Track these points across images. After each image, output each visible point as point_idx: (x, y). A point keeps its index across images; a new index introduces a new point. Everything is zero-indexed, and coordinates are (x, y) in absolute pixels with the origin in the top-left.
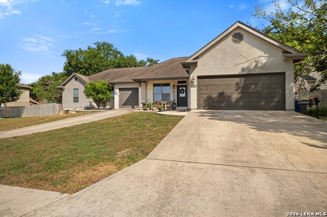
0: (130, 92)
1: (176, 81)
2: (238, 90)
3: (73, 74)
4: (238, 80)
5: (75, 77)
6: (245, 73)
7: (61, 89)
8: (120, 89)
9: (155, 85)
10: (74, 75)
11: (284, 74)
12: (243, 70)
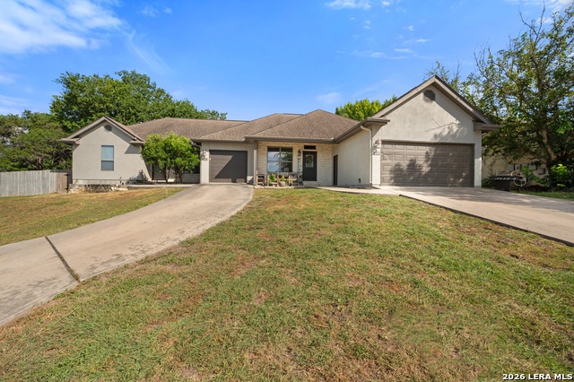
0: (230, 157)
1: (302, 145)
2: (427, 161)
3: (103, 118)
4: (427, 149)
5: (105, 124)
6: (437, 141)
7: (71, 144)
8: (212, 152)
9: (270, 149)
10: (105, 121)
11: (472, 146)
12: (436, 136)
